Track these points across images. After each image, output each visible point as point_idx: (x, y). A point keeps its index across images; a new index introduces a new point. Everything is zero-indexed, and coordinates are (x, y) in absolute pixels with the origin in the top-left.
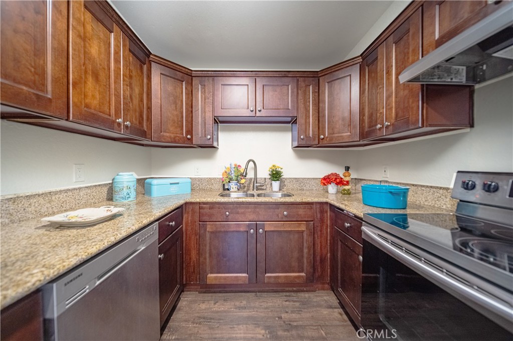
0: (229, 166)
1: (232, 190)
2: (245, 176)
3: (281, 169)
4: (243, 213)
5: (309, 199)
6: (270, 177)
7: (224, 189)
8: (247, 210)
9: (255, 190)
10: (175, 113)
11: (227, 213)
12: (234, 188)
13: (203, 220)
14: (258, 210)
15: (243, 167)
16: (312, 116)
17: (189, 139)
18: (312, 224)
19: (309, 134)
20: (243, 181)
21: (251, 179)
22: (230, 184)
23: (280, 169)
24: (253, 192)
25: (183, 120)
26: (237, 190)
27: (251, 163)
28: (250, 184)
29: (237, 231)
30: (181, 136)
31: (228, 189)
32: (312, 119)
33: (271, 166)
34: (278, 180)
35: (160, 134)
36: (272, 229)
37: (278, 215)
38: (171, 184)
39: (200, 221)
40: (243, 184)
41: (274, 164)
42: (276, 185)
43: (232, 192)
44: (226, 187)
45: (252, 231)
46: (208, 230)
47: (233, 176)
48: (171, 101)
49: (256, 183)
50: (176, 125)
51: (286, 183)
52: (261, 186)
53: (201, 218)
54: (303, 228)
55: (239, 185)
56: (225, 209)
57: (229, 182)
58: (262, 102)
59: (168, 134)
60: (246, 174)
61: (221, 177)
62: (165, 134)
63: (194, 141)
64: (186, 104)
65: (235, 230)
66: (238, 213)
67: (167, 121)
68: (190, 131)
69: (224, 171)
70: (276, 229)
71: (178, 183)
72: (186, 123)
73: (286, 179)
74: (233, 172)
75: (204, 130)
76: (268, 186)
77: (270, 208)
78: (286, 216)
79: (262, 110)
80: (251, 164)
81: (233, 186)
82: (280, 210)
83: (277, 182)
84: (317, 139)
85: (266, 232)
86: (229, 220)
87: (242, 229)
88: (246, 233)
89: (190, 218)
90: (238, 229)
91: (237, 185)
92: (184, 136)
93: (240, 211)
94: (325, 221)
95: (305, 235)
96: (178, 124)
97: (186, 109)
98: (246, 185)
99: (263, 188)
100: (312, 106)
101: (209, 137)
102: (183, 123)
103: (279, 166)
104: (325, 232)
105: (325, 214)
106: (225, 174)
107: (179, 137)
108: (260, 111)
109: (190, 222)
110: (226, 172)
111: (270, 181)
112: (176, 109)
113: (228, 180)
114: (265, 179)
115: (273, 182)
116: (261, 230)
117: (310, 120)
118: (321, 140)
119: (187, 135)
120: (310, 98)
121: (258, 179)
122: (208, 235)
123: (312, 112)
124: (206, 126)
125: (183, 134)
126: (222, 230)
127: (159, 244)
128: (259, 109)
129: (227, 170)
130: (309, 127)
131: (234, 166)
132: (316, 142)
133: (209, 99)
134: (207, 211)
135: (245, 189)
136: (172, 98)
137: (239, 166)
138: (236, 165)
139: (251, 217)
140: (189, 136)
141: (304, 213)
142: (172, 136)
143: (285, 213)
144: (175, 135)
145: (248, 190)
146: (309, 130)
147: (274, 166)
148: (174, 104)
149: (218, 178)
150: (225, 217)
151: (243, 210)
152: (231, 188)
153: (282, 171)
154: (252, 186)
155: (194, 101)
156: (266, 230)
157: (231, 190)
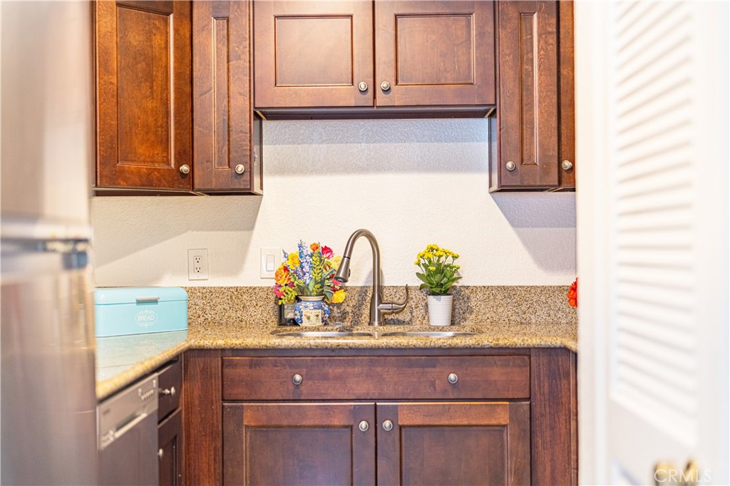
0: (296, 251)
1: (305, 323)
2: (345, 281)
3: (455, 257)
4: (338, 378)
5: (515, 340)
6: (419, 283)
7: (282, 322)
8: (350, 370)
9: (376, 323)
10: (150, 104)
11: (298, 377)
12: (313, 318)
13: (233, 397)
14: (379, 369)
15: (339, 252)
16: (540, 102)
17: (183, 175)
18: (527, 408)
19: (531, 155)
20: (339, 297)
21: (363, 290)
22: (301, 305)
23: (449, 261)
24: (371, 328)
25: (168, 123)
26: (321, 324)
27: (362, 240)
28: (359, 306)
29: (323, 427)
30: (166, 167)
31: (294, 322)
32: (541, 113)
33: (423, 250)
34: (445, 293)
35: (115, 166)
36: (419, 421)
37: (433, 384)
38: (139, 302)
39: (223, 400)
40: (339, 305)
41: (431, 243)
42: (439, 308)
43: (306, 328)
44: (289, 315)
45: (363, 424)
46: (245, 423)
47: (308, 280)
48: (140, 75)
49: (380, 302)
50: (153, 138)
51: (472, 304)
52: (395, 311)
53: (226, 392)
54: (501, 416)
55: (326, 308)
56: (291, 366)
57: (298, 299)
58: (394, 63)
59: (133, 166)
60: (347, 272)
61: (272, 283)
62: (126, 165)
63: (196, 181)
64: (177, 75)
65: (317, 422)
66: (325, 378)
67: (131, 129)
68: (186, 154)
69: (279, 266)
70: (428, 421)
71: (155, 301)
72: (176, 129)
73: (474, 290)
74: (307, 268)
75: (226, 148)
76: (418, 313)
77: (411, 365)
78: (454, 385)
79: (394, 88)
80: (363, 244)
81: (309, 312)
82: (438, 369)
83: (443, 298)
84: (555, 170)
85: (401, 427)
86: (303, 398)
87: (336, 422)
88: (349, 430)
89: (196, 393)
90: (327, 422)
91: (320, 308)
92: (173, 166)
93: (333, 371)
94: (564, 400)
95: (508, 437)
96: (156, 133)
97: (176, 89)
98: (349, 309)
99: (400, 317)
100: (540, 75)
101: (240, 168)
102: (167, 131)
103: (447, 249)
104: (564, 431)
105: (564, 382)
106: (284, 274)
107: (158, 170)
108: (387, 91)
109: (197, 402)
110: (286, 269)
111: (421, 295)
112: (152, 93)
113: (295, 294)
114: (407, 288)
115: (432, 299)
116: (387, 423)
117: (532, 114)
118: (564, 174)
119: (179, 164)
120: (532, 51)
121: (386, 292)
122: (246, 437)
123: (540, 91)
124: (233, 136)
125: (168, 163)
126: (285, 423)
127: (159, 422)
128: (384, 85)
129: (289, 263)
130: (532, 134)
131: (310, 251)
132: (553, 179)
133: (239, 58)
134: (242, 371)
135: (347, 323)
136: (141, 66)
137: (326, 250)
138: (315, 247)
139: (362, 388)
140: (185, 168)
141: (504, 378)
142: (144, 168)
143: (452, 376)
144: (150, 166)
145: (356, 322)
146: (532, 143)
147: (432, 249)
148: (146, 80)
149: (261, 288)
150: (291, 387)
151: (339, 370)
152: (304, 318)
153: (456, 263)
154: (367, 312)
155: (196, 66)
156: (400, 423)
157: (304, 325)
